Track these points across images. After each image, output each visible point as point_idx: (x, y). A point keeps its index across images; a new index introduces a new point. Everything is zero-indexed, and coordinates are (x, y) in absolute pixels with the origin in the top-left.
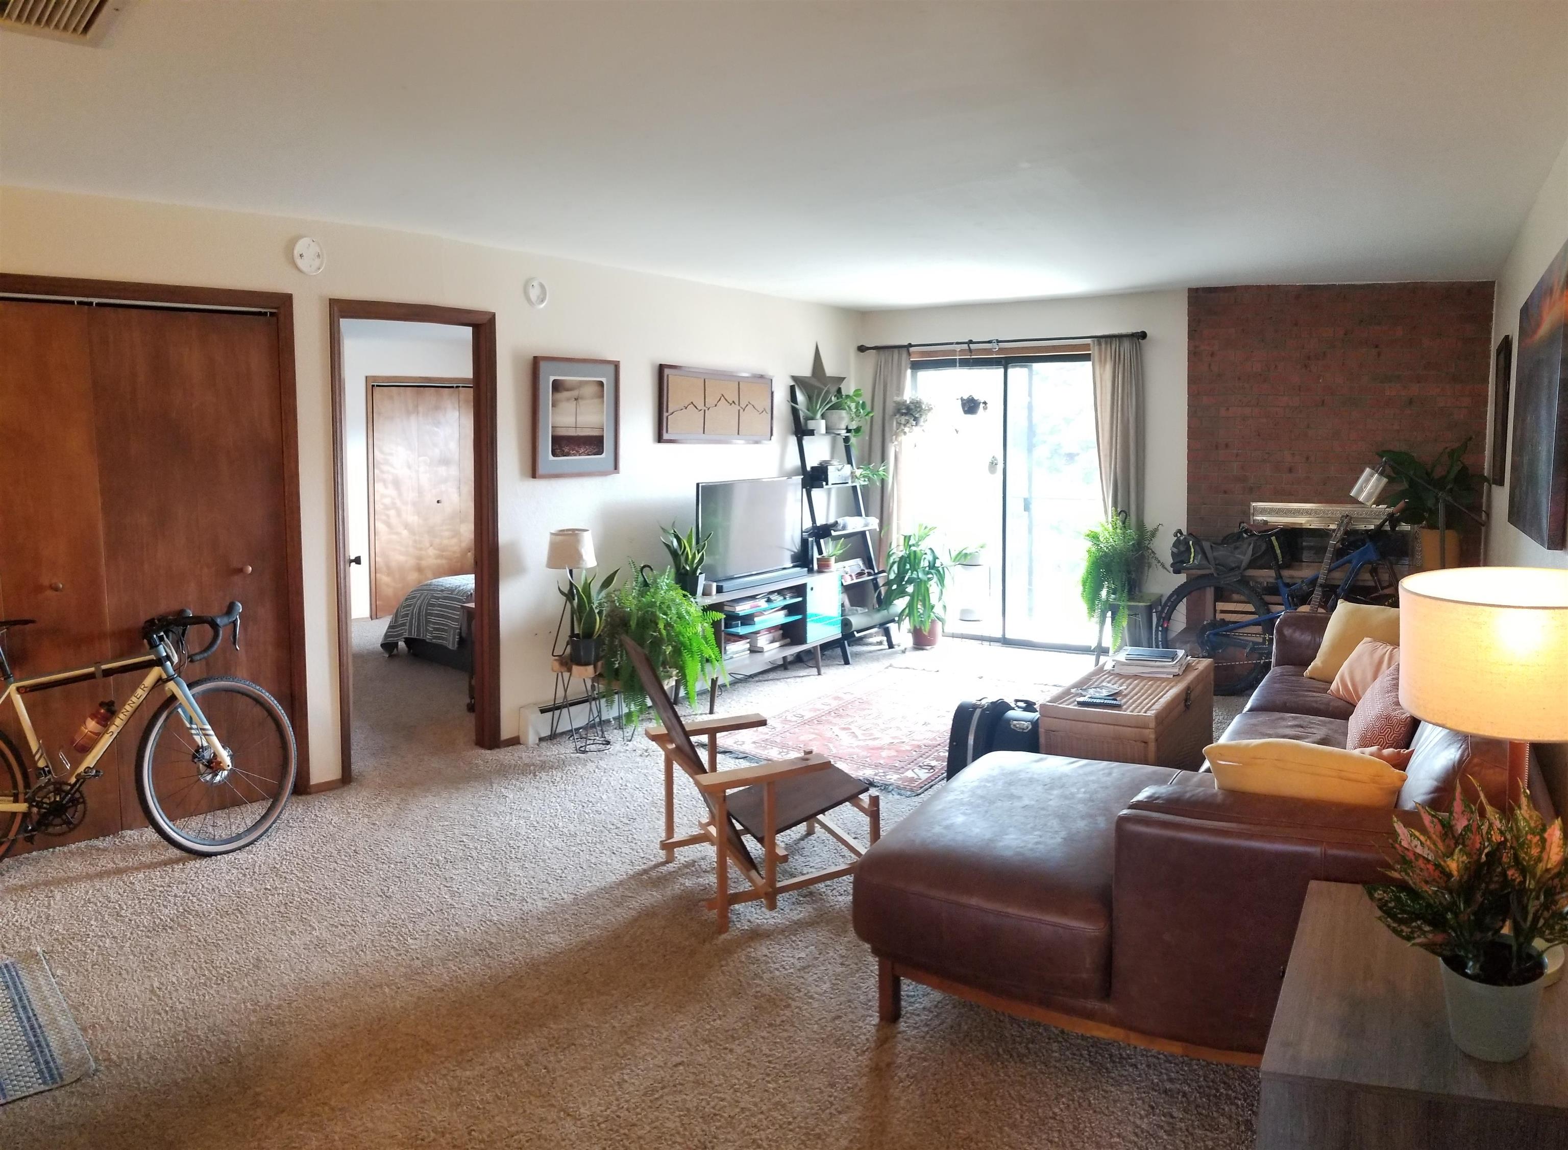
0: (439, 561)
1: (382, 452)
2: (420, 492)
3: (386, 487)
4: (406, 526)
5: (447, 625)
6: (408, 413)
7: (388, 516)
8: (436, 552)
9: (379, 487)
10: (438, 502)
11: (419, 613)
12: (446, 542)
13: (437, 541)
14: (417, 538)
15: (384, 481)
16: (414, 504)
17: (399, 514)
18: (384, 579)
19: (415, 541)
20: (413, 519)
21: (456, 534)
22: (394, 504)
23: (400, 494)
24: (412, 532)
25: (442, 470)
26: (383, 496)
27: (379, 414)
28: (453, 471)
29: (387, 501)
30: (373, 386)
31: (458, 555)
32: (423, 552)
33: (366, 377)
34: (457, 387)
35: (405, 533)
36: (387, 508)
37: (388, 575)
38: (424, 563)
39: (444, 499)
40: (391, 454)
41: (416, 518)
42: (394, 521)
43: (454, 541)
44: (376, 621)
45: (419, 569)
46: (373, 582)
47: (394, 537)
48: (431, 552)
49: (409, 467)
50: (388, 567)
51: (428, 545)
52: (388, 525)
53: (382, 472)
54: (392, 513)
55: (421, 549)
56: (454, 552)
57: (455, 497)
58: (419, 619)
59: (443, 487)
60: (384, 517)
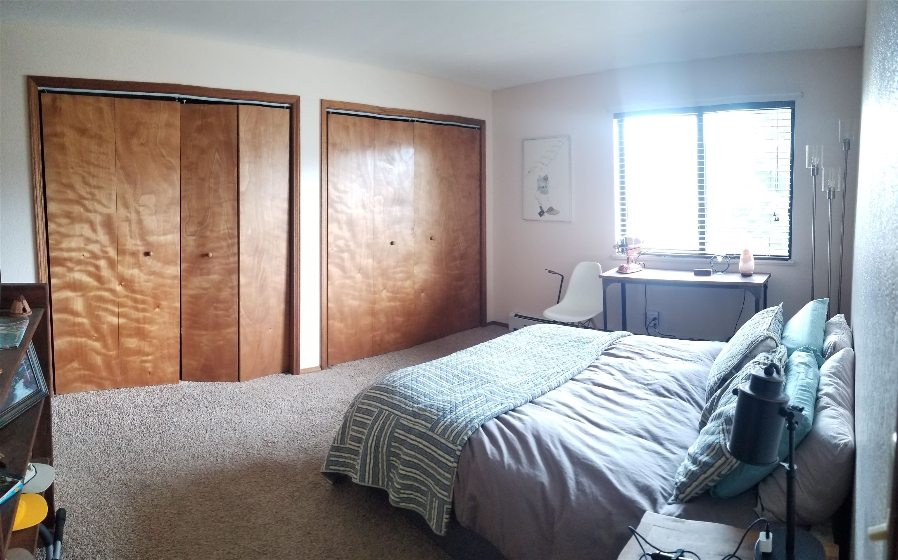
0: (392, 304)
1: (336, 189)
2: (375, 233)
3: (341, 228)
4: (360, 270)
5: (426, 486)
6: (364, 147)
7: (342, 259)
8: (390, 295)
9: (333, 227)
10: (392, 243)
11: (377, 447)
12: (399, 283)
13: (390, 283)
14: (371, 281)
15: (338, 221)
16: (368, 246)
17: (353, 257)
18: (336, 325)
19: (369, 285)
20: (369, 263)
21: (410, 276)
22: (347, 246)
23: (354, 236)
24: (366, 275)
25: (397, 211)
26: (338, 238)
27: (334, 145)
28: (408, 212)
29: (341, 243)
30: (328, 113)
31: (412, 297)
32: (377, 296)
33: (322, 101)
34: (412, 121)
35: (359, 276)
36: (341, 251)
37: (341, 321)
38: (377, 307)
39: (398, 241)
40: (345, 192)
41: (370, 261)
42: (348, 264)
43: (408, 283)
44: (327, 372)
45: (373, 313)
46: (325, 330)
47: (348, 281)
48: (385, 294)
49: (364, 206)
50: (341, 312)
51: (381, 288)
52: (342, 268)
53: (336, 211)
54: (346, 255)
55: (375, 293)
56: (408, 294)
57: (410, 240)
58: (376, 457)
59: (397, 228)
60: (337, 260)
